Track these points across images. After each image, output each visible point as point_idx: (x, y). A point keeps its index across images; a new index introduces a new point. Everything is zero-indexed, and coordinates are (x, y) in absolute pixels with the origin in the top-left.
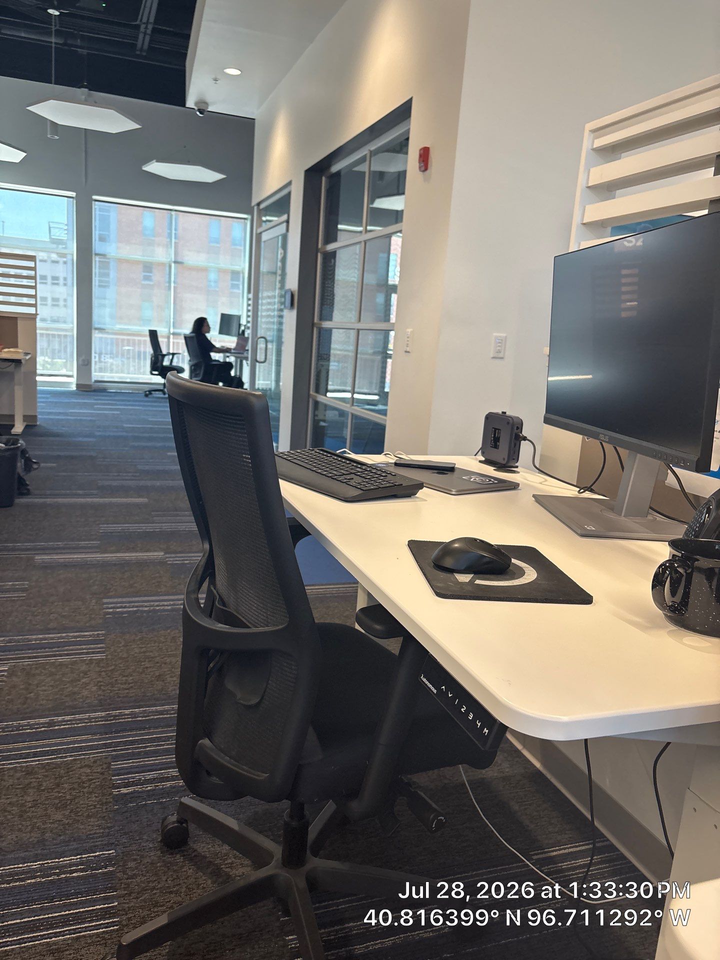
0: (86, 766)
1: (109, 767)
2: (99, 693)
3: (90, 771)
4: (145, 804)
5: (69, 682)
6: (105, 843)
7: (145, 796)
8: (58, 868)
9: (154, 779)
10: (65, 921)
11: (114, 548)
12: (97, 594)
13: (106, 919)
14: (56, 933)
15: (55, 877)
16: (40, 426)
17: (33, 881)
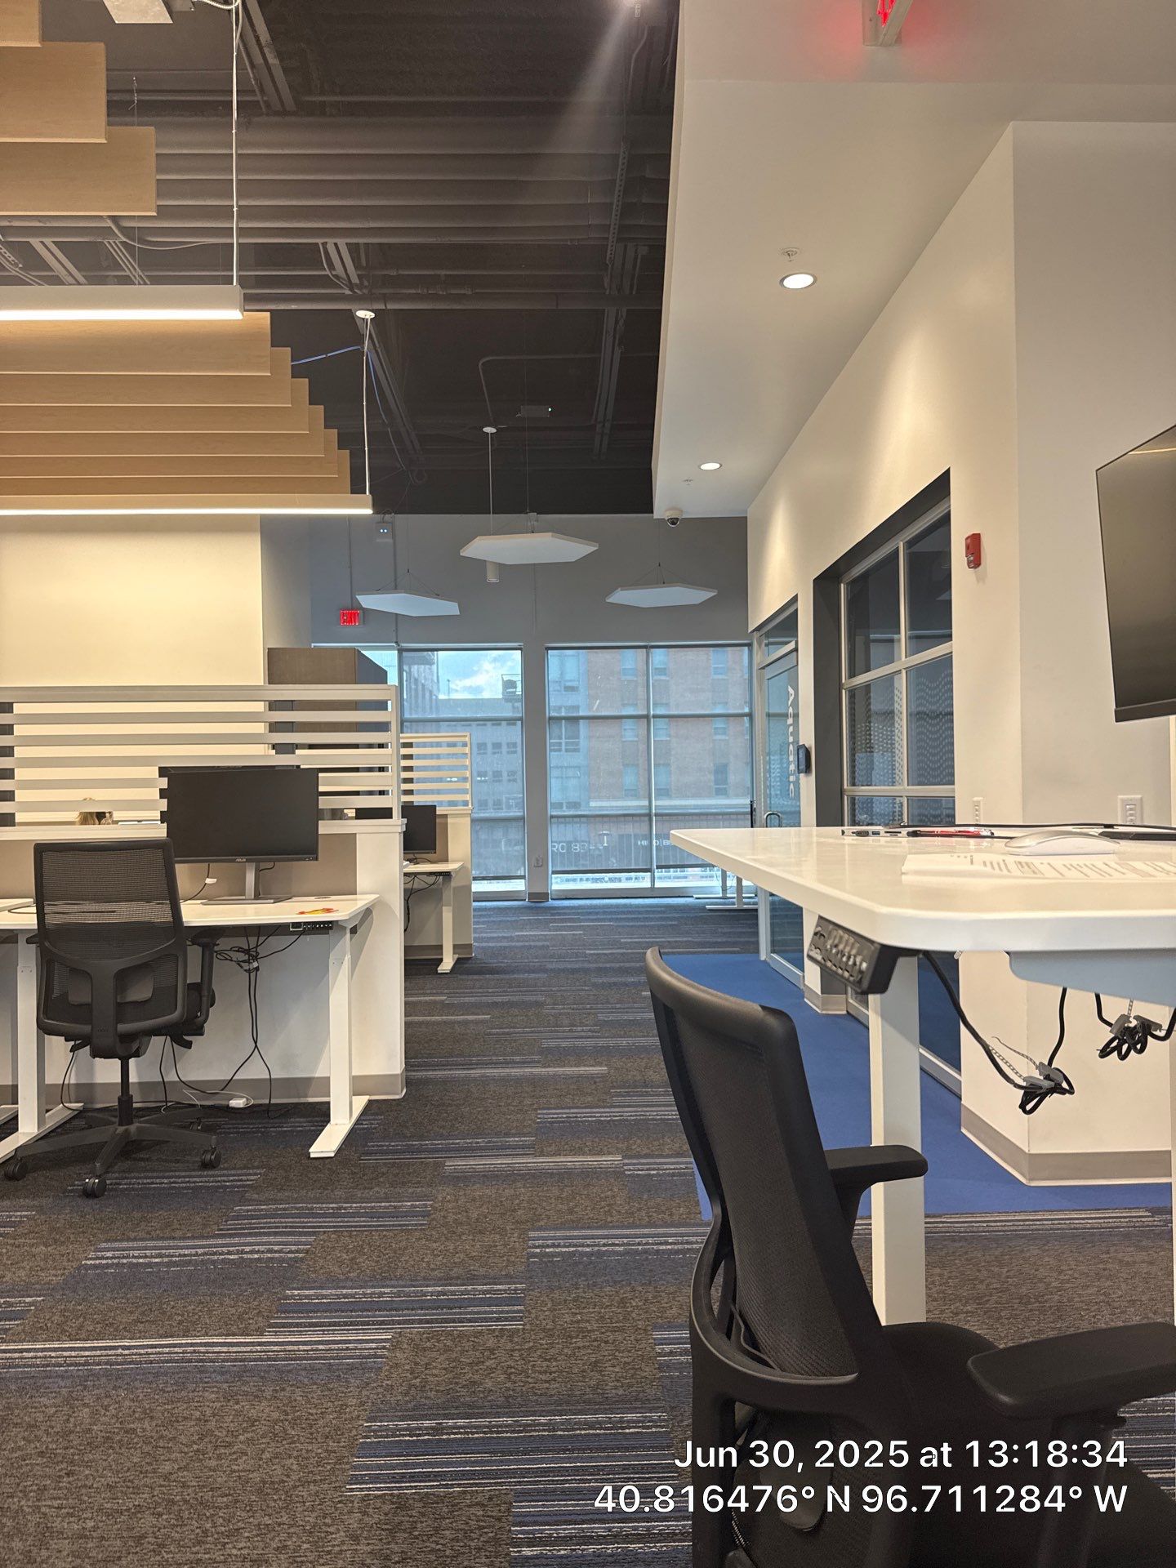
1: (509, 1510)
3: (482, 1512)
5: (468, 1364)
7: (555, 1563)
9: (571, 1538)
11: (553, 1147)
12: (521, 1222)
16: (476, 959)
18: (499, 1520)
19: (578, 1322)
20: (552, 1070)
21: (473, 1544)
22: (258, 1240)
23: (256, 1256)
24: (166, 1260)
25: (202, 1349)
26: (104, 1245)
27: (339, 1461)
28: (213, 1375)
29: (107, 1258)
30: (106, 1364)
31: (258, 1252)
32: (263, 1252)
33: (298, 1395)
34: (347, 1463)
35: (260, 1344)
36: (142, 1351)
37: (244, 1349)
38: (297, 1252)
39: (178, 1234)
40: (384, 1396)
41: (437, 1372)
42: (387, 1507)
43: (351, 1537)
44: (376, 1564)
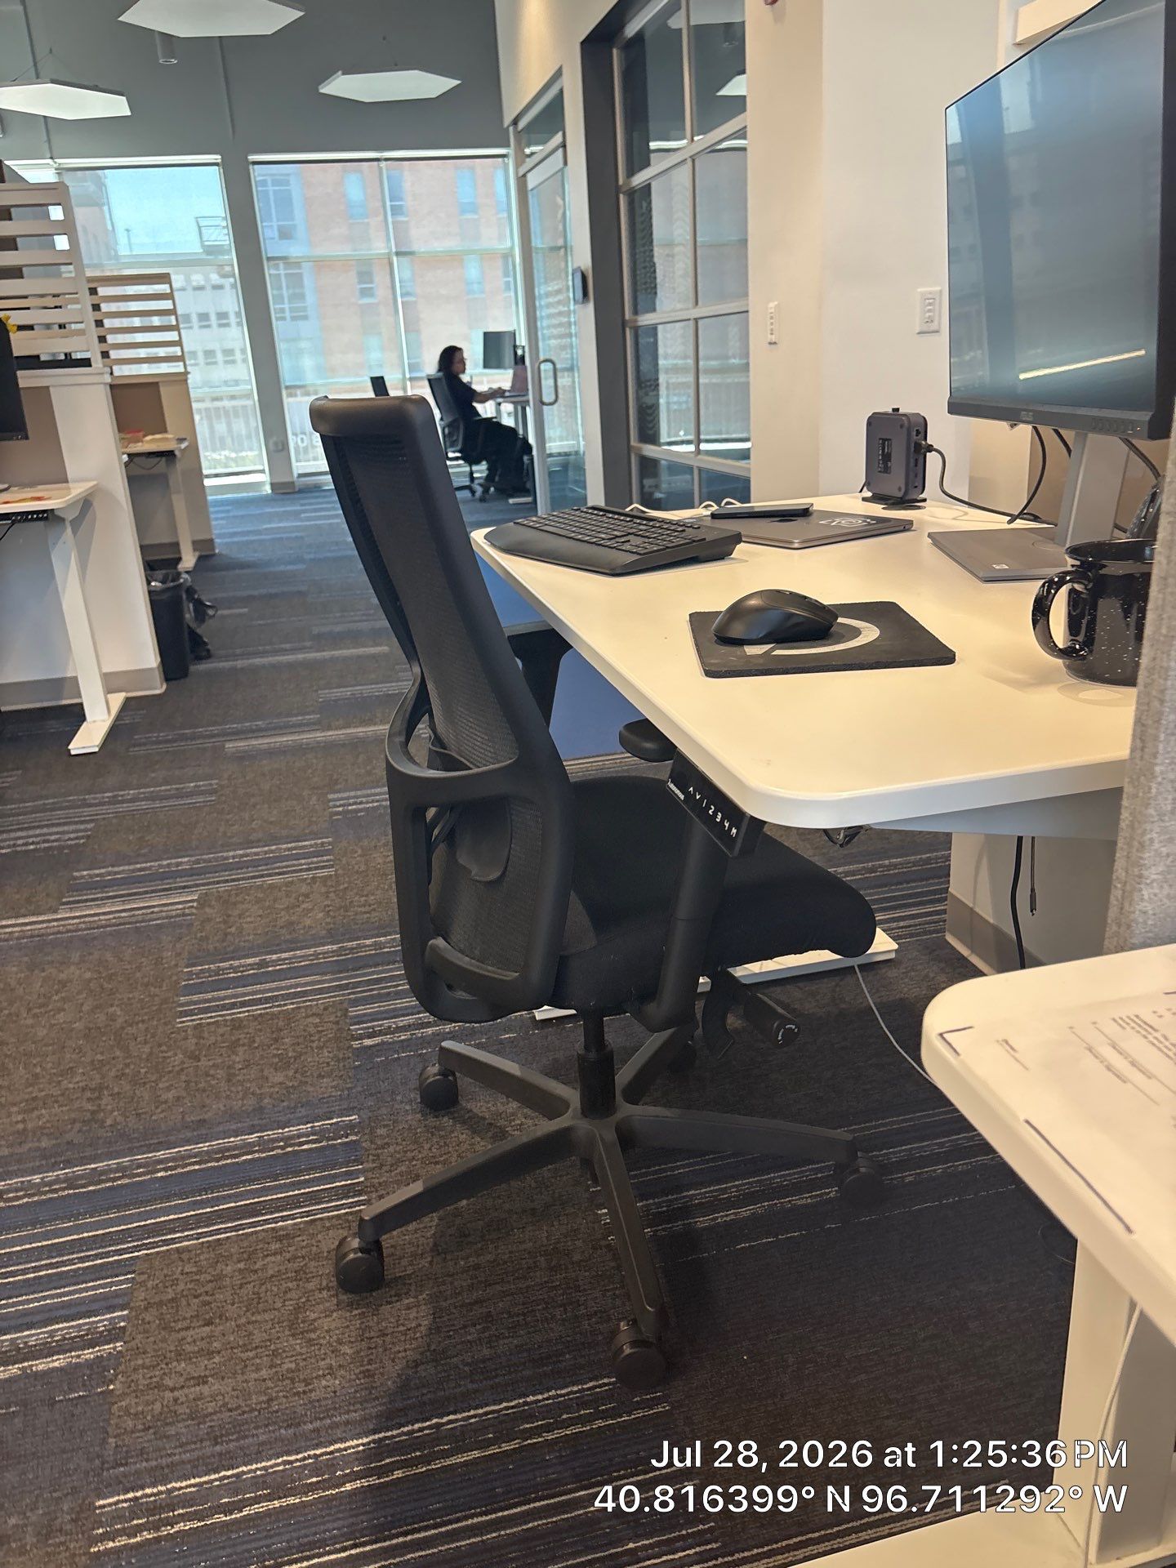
0: (313, 1015)
1: (345, 1015)
2: (328, 920)
3: (318, 1020)
4: (398, 1058)
5: (283, 909)
6: (343, 1107)
7: (397, 1047)
8: (282, 1140)
9: (409, 1026)
10: (294, 1202)
11: (341, 722)
12: (317, 788)
13: (349, 1197)
14: (282, 1217)
15: (279, 1151)
16: (220, 555)
17: (249, 1157)
18: (337, 1023)
20: (326, 654)
21: (314, 1045)
22: (31, 833)
23: (31, 847)
27: (165, 1002)
31: (33, 843)
32: (38, 843)
34: (173, 1002)
35: (55, 920)
37: (40, 926)
38: (77, 838)
40: (200, 945)
41: (252, 919)
42: (221, 1031)
43: (190, 1058)
44: (220, 1073)
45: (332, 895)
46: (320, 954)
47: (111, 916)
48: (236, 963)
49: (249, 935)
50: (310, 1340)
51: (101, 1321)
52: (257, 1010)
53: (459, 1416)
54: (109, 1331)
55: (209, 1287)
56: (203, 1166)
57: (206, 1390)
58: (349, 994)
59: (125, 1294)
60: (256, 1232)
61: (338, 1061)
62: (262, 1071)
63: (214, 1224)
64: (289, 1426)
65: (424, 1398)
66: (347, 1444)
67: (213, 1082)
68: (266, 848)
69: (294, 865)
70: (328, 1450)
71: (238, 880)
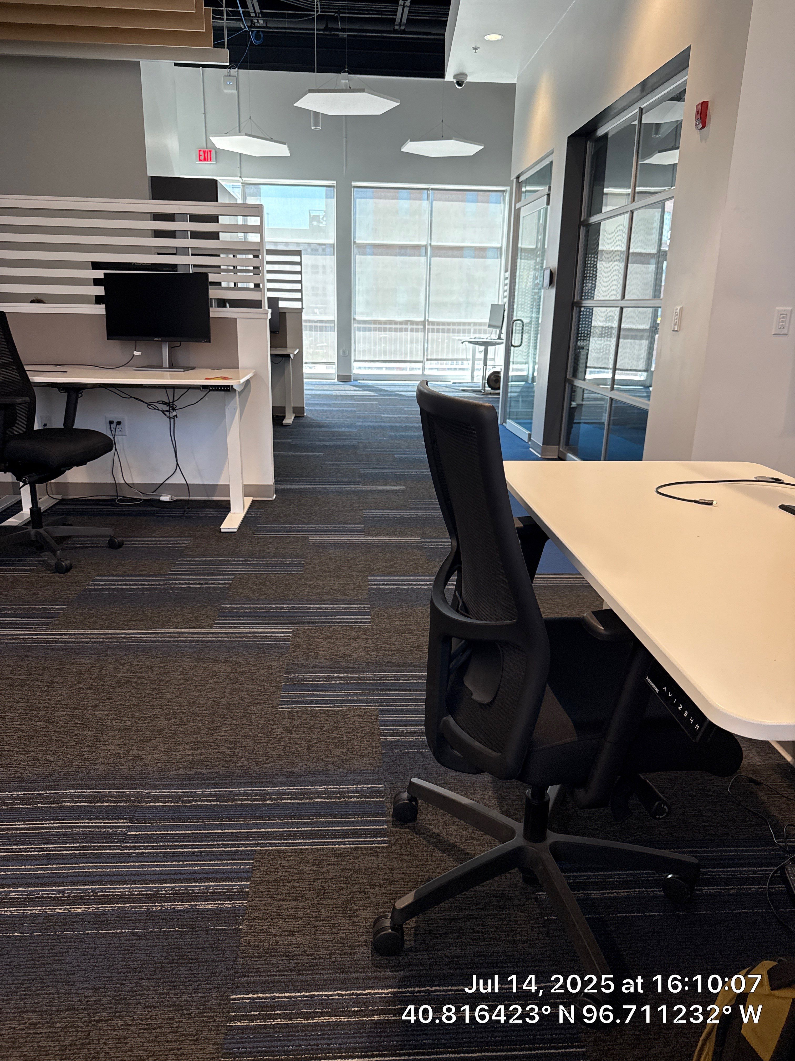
1: (377, 719)
3: (361, 720)
4: (408, 752)
6: (375, 778)
7: (407, 744)
8: (338, 793)
9: (415, 733)
10: (345, 834)
11: (376, 531)
12: (362, 572)
13: (377, 837)
14: (338, 842)
15: (337, 800)
16: (307, 417)
17: (320, 800)
18: (372, 723)
19: (405, 625)
20: (369, 487)
21: (359, 735)
22: (198, 577)
23: (198, 586)
24: (140, 587)
25: (176, 635)
26: (98, 578)
27: (272, 693)
28: (186, 649)
29: (102, 585)
30: (117, 642)
31: (199, 584)
32: (202, 584)
33: (241, 659)
34: (277, 694)
35: (211, 633)
36: (138, 636)
37: (202, 636)
38: (224, 584)
39: (144, 573)
40: (293, 661)
41: (323, 649)
42: (305, 716)
43: (287, 731)
44: (304, 744)
45: (370, 641)
46: (362, 677)
47: (243, 635)
48: (314, 675)
49: (321, 658)
50: (354, 922)
51: (236, 885)
52: (326, 707)
53: (442, 988)
54: (240, 892)
55: (296, 877)
56: (293, 801)
57: (294, 940)
58: (379, 706)
59: (248, 872)
60: (323, 849)
61: (372, 747)
62: (328, 746)
63: (298, 839)
64: (343, 972)
65: (422, 972)
66: (376, 991)
67: (299, 749)
68: (332, 606)
69: (347, 619)
70: (364, 992)
71: (316, 623)
